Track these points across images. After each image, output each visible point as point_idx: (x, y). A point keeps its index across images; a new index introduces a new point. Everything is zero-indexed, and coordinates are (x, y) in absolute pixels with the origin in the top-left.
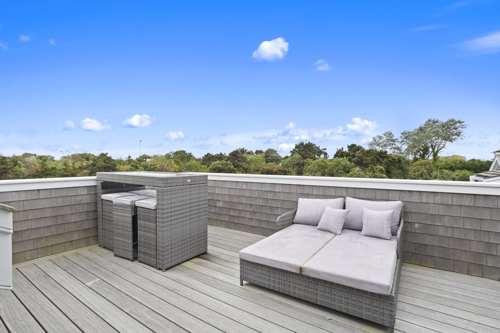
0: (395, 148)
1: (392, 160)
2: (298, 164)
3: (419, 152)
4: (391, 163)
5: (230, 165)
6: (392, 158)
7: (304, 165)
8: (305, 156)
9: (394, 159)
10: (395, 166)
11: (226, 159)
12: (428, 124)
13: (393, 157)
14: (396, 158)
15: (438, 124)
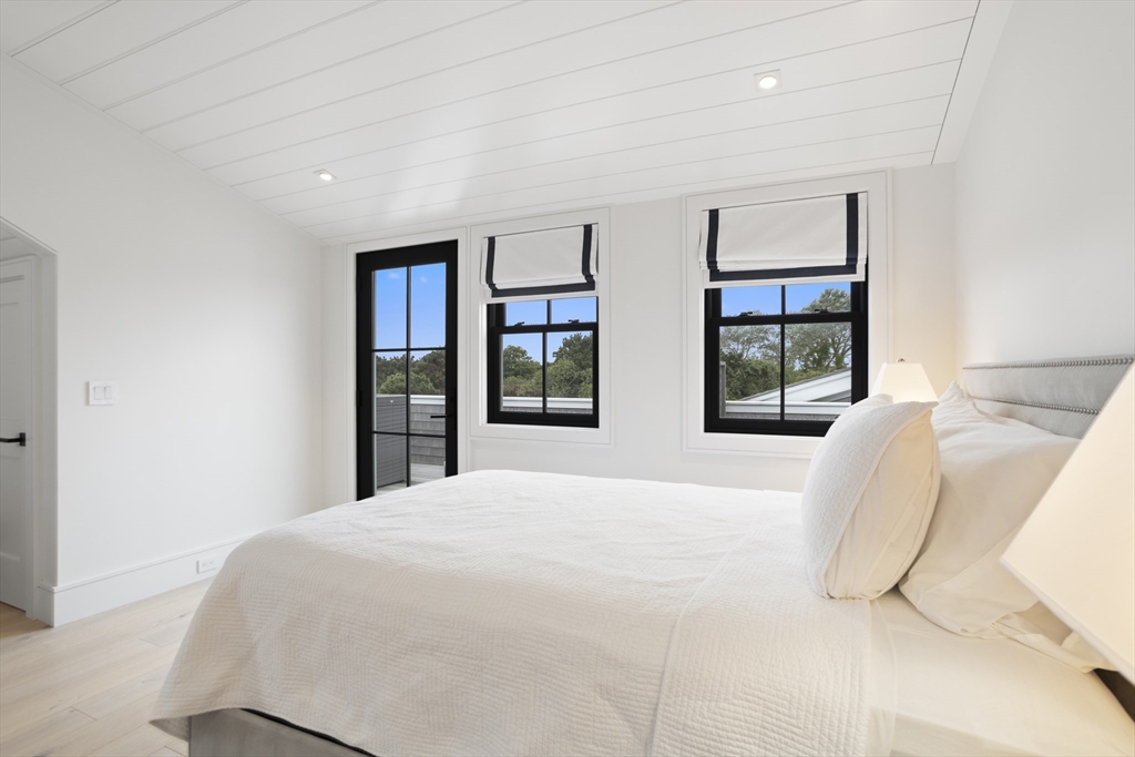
0: (767, 347)
1: (751, 372)
2: (569, 381)
3: (812, 354)
4: (750, 378)
5: (426, 382)
6: (752, 368)
7: (581, 382)
8: (583, 363)
9: (756, 370)
10: (757, 384)
11: (416, 368)
12: (826, 300)
13: (753, 365)
14: (759, 367)
15: (843, 300)
